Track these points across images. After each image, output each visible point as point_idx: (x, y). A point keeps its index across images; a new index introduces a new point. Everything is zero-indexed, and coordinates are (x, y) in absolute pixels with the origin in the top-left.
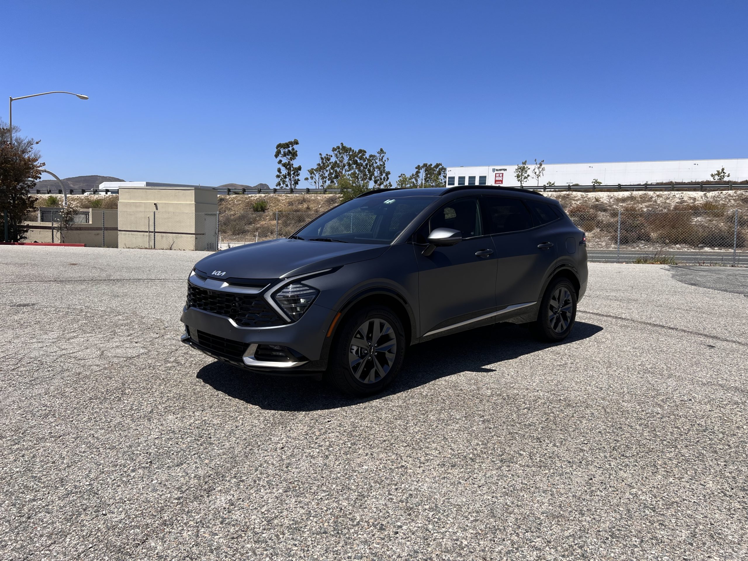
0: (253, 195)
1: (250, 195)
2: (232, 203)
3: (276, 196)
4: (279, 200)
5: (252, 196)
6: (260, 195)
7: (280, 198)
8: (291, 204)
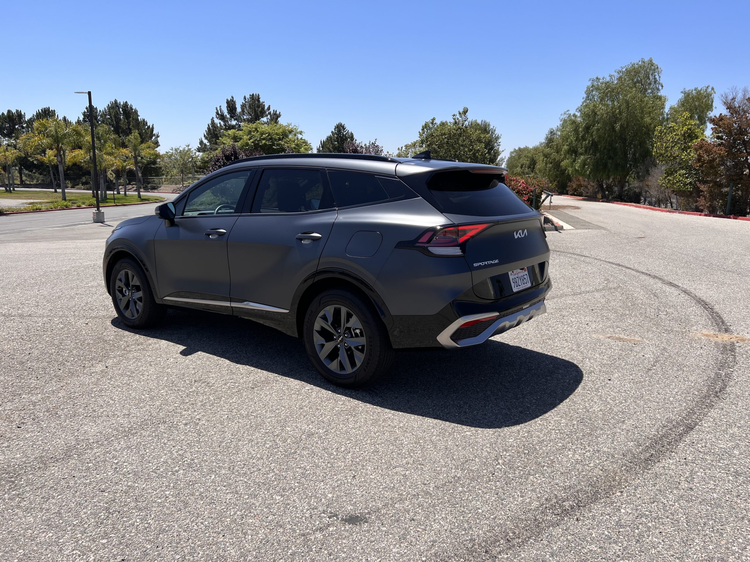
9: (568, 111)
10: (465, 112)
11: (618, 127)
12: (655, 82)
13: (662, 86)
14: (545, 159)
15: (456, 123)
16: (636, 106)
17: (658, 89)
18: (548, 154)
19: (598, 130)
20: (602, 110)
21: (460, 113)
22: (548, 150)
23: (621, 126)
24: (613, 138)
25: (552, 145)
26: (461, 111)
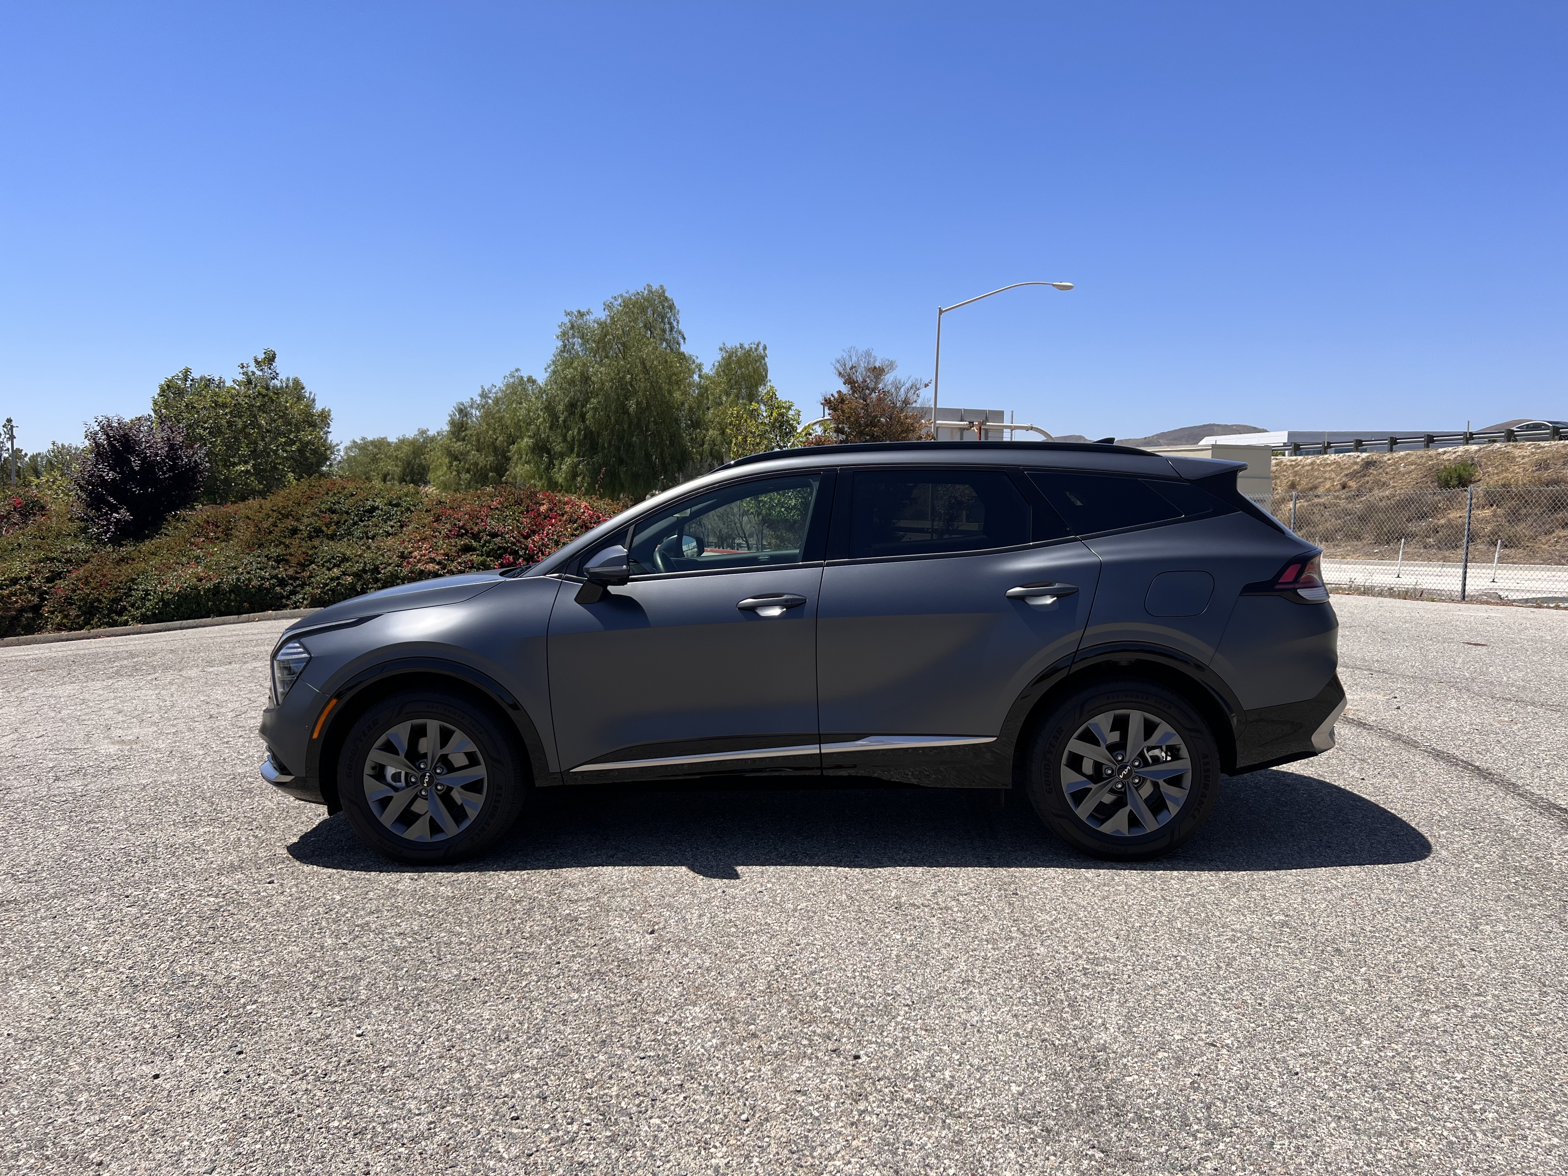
0: (1450, 449)
1: (1441, 450)
2: (1393, 469)
3: (1509, 449)
4: (1514, 458)
5: (1445, 453)
6: (1467, 447)
7: (1517, 452)
8: (1542, 465)
9: (517, 370)
10: (270, 358)
11: (632, 405)
12: (671, 330)
13: (684, 339)
14: (455, 463)
15: (249, 382)
16: (660, 371)
17: (678, 344)
18: (462, 454)
19: (595, 409)
20: (600, 373)
21: (256, 361)
22: (458, 446)
23: (638, 404)
24: (626, 426)
25: (466, 435)
26: (261, 357)
